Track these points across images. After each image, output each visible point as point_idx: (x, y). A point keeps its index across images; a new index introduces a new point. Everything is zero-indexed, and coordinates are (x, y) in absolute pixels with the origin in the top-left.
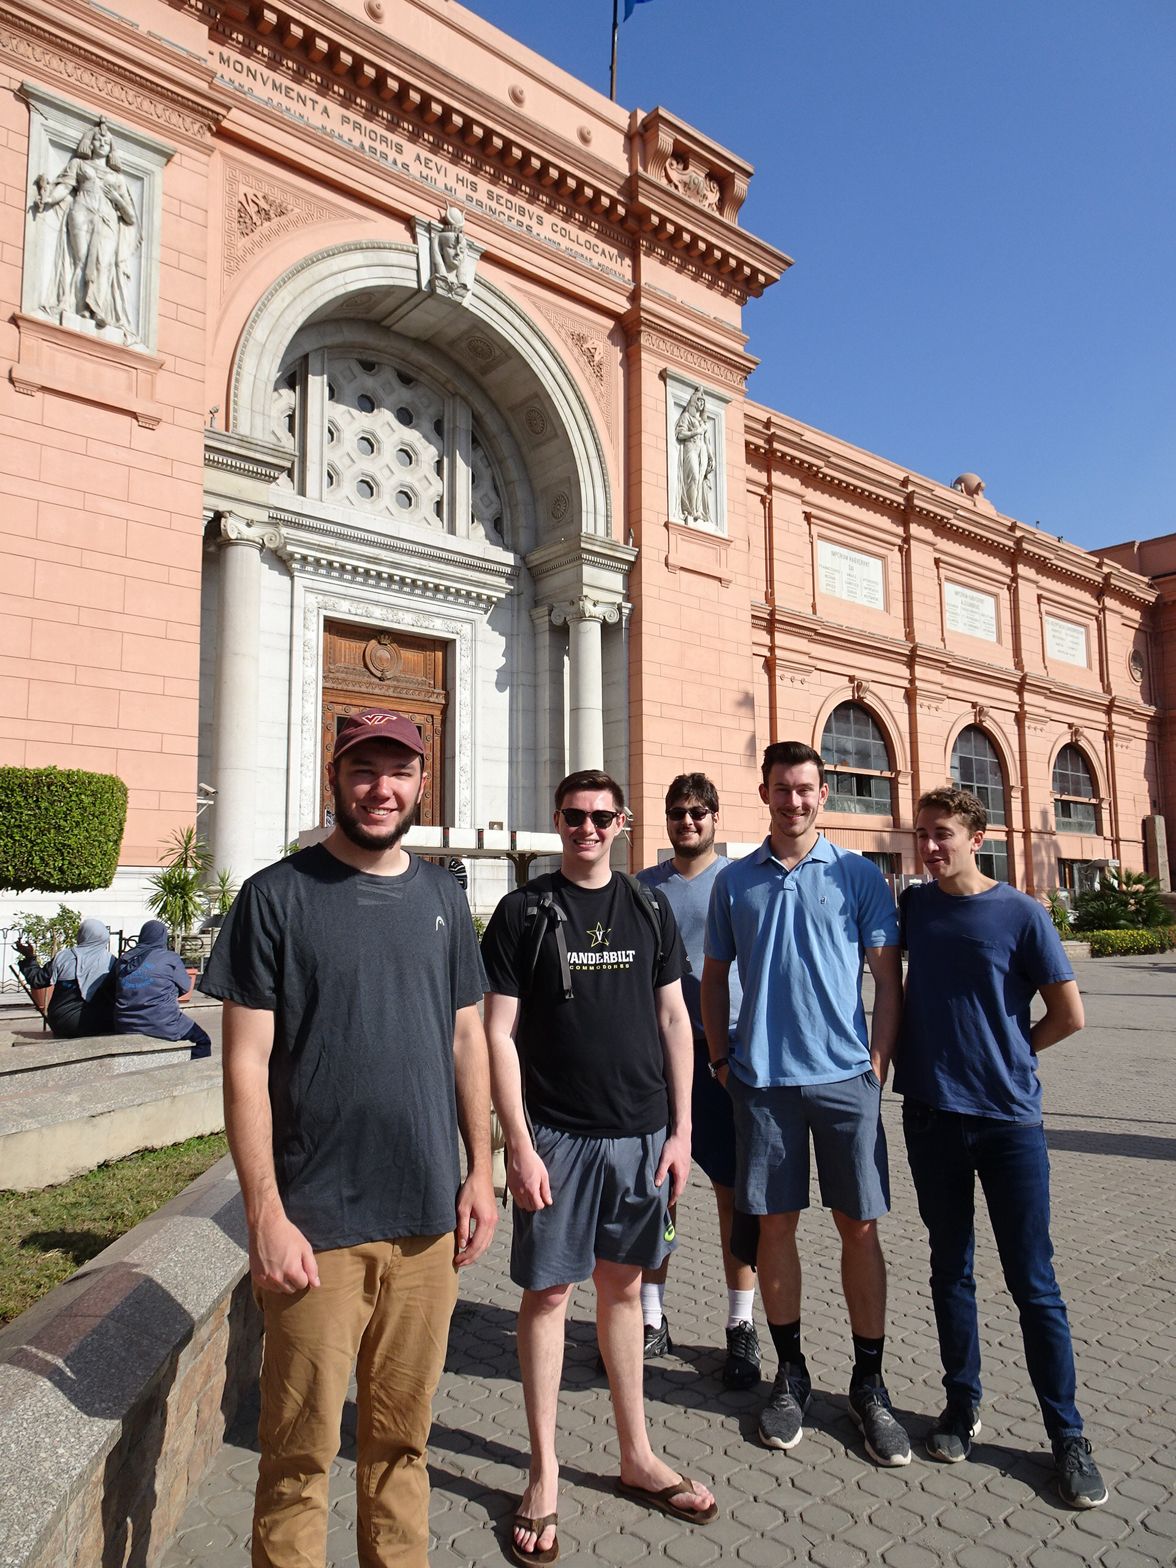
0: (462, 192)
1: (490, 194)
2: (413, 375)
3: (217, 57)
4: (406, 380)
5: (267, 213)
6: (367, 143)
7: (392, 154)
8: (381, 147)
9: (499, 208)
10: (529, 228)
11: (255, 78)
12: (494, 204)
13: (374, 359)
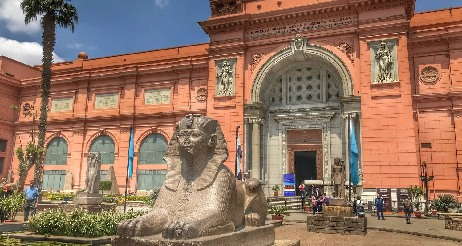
0: (301, 28)
1: (310, 24)
2: (310, 67)
3: (247, 34)
4: (309, 69)
5: (258, 57)
6: (277, 31)
7: (283, 30)
8: (280, 30)
9: (313, 25)
10: (322, 26)
11: (254, 33)
12: (310, 26)
13: (300, 68)
